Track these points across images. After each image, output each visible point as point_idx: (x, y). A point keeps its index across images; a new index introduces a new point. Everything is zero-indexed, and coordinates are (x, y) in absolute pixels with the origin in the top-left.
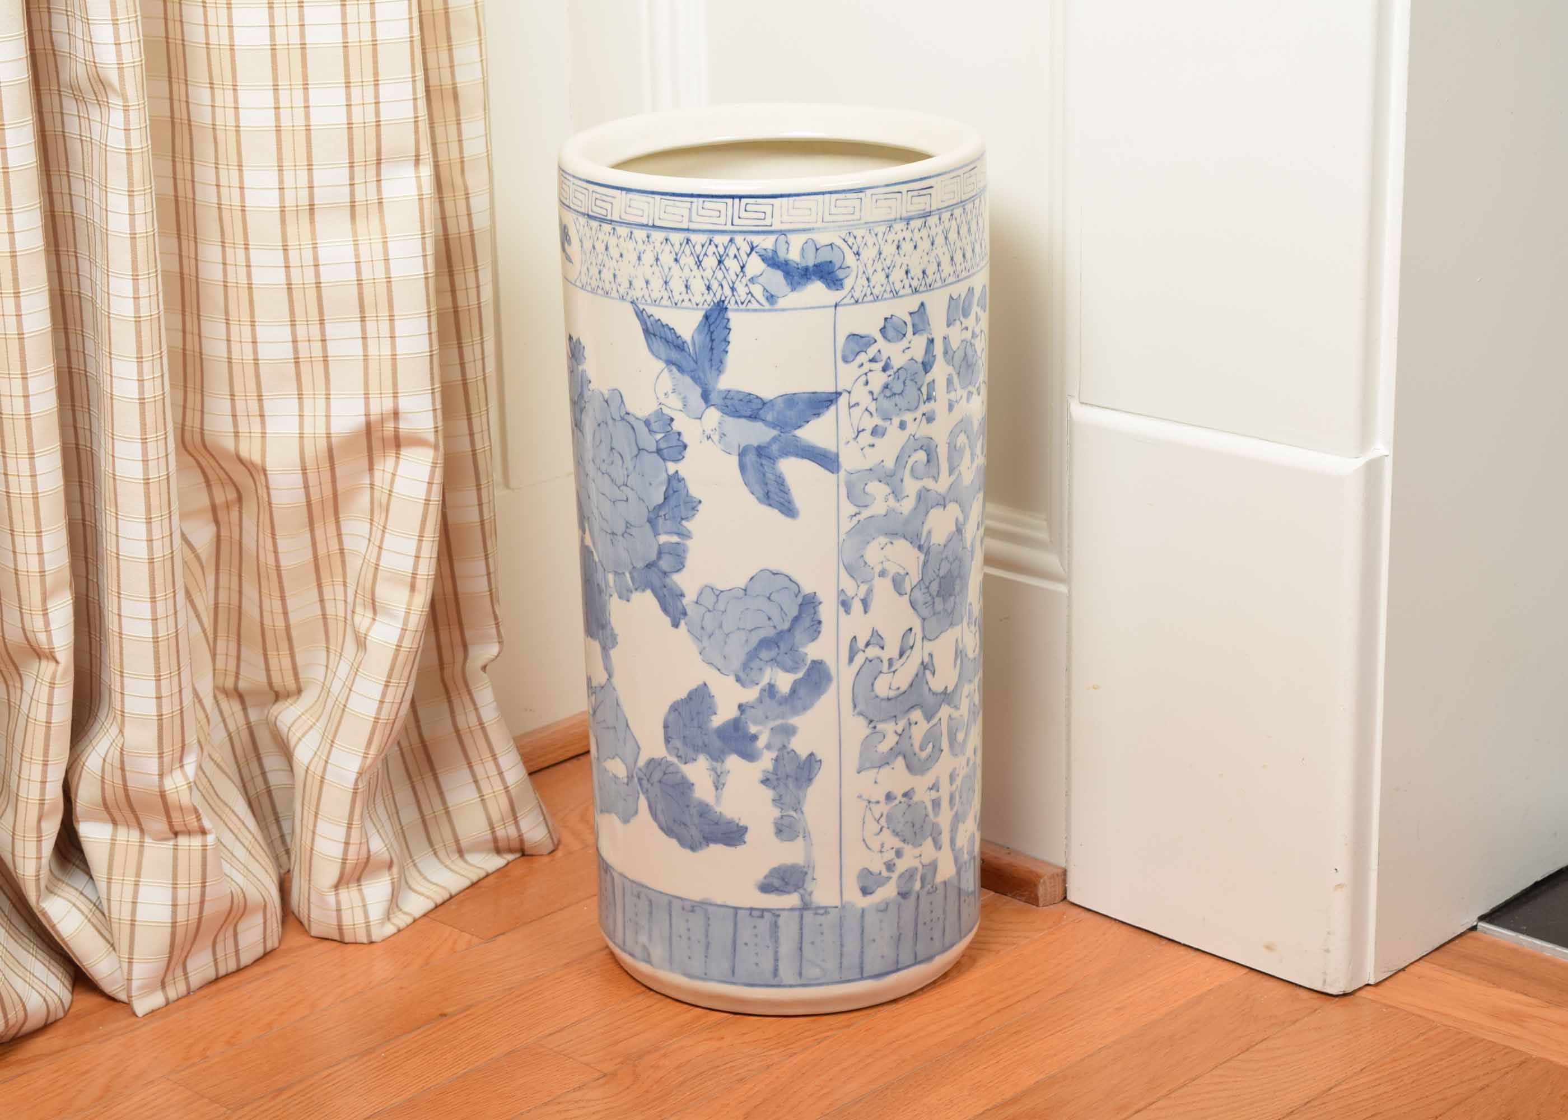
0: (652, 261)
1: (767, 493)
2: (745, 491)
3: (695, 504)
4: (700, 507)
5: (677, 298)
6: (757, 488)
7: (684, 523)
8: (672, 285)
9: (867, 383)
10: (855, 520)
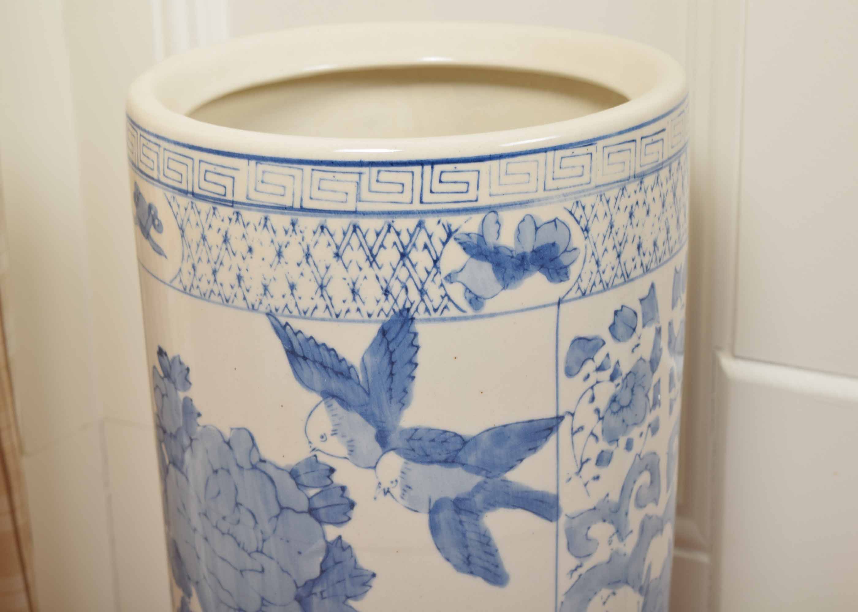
0: (300, 256)
1: (468, 558)
2: (437, 558)
3: (366, 579)
4: (375, 582)
5: (339, 306)
6: (455, 553)
7: (351, 602)
8: (330, 290)
9: (593, 399)
10: (576, 575)
